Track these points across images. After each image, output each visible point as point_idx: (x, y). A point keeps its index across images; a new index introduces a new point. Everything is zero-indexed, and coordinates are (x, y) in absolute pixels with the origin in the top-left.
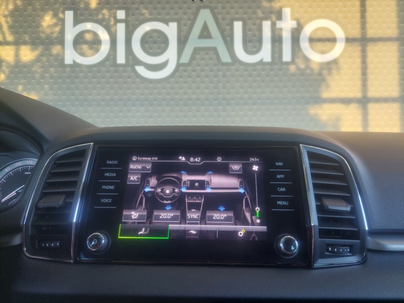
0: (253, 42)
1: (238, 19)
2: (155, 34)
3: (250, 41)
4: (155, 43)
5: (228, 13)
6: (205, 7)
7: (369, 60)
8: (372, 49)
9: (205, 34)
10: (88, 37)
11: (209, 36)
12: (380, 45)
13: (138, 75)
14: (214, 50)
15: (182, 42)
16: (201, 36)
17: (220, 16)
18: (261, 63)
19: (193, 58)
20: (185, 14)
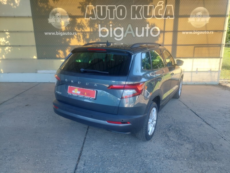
0: (140, 32)
1: (137, 27)
2: (119, 30)
3: (139, 32)
4: (119, 32)
5: (135, 25)
6: (130, 24)
7: (165, 36)
8: (166, 34)
9: (130, 30)
10: (104, 31)
11: (130, 31)
12: (167, 33)
13: (115, 40)
14: (131, 34)
15: (125, 32)
16: (129, 31)
17: (133, 26)
18: (142, 37)
19: (127, 36)
20: (125, 25)
